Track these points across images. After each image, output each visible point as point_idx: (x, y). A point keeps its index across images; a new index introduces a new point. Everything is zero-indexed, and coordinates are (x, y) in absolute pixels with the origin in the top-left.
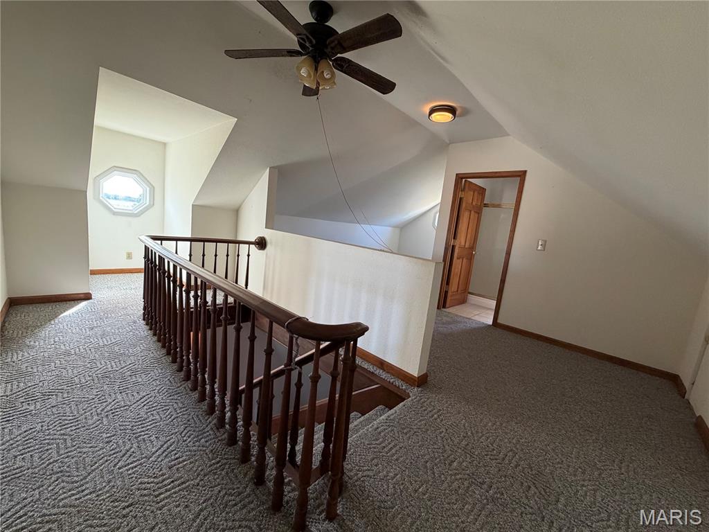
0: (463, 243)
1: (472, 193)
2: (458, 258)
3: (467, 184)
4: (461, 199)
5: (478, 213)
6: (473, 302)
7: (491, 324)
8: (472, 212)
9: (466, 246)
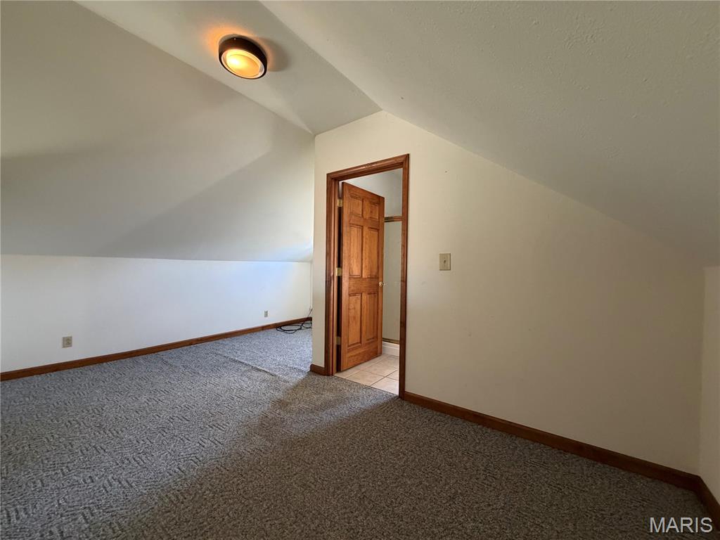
0: (356, 272)
1: (360, 202)
2: (350, 295)
3: (346, 187)
4: (340, 210)
5: (378, 230)
6: (390, 353)
7: (397, 394)
8: (366, 229)
9: (363, 276)
